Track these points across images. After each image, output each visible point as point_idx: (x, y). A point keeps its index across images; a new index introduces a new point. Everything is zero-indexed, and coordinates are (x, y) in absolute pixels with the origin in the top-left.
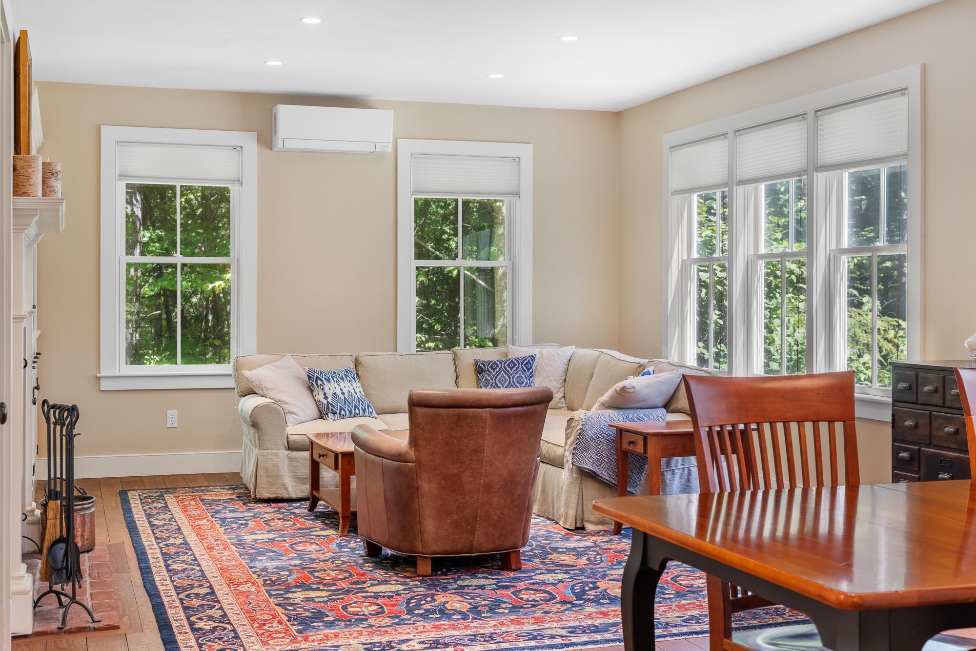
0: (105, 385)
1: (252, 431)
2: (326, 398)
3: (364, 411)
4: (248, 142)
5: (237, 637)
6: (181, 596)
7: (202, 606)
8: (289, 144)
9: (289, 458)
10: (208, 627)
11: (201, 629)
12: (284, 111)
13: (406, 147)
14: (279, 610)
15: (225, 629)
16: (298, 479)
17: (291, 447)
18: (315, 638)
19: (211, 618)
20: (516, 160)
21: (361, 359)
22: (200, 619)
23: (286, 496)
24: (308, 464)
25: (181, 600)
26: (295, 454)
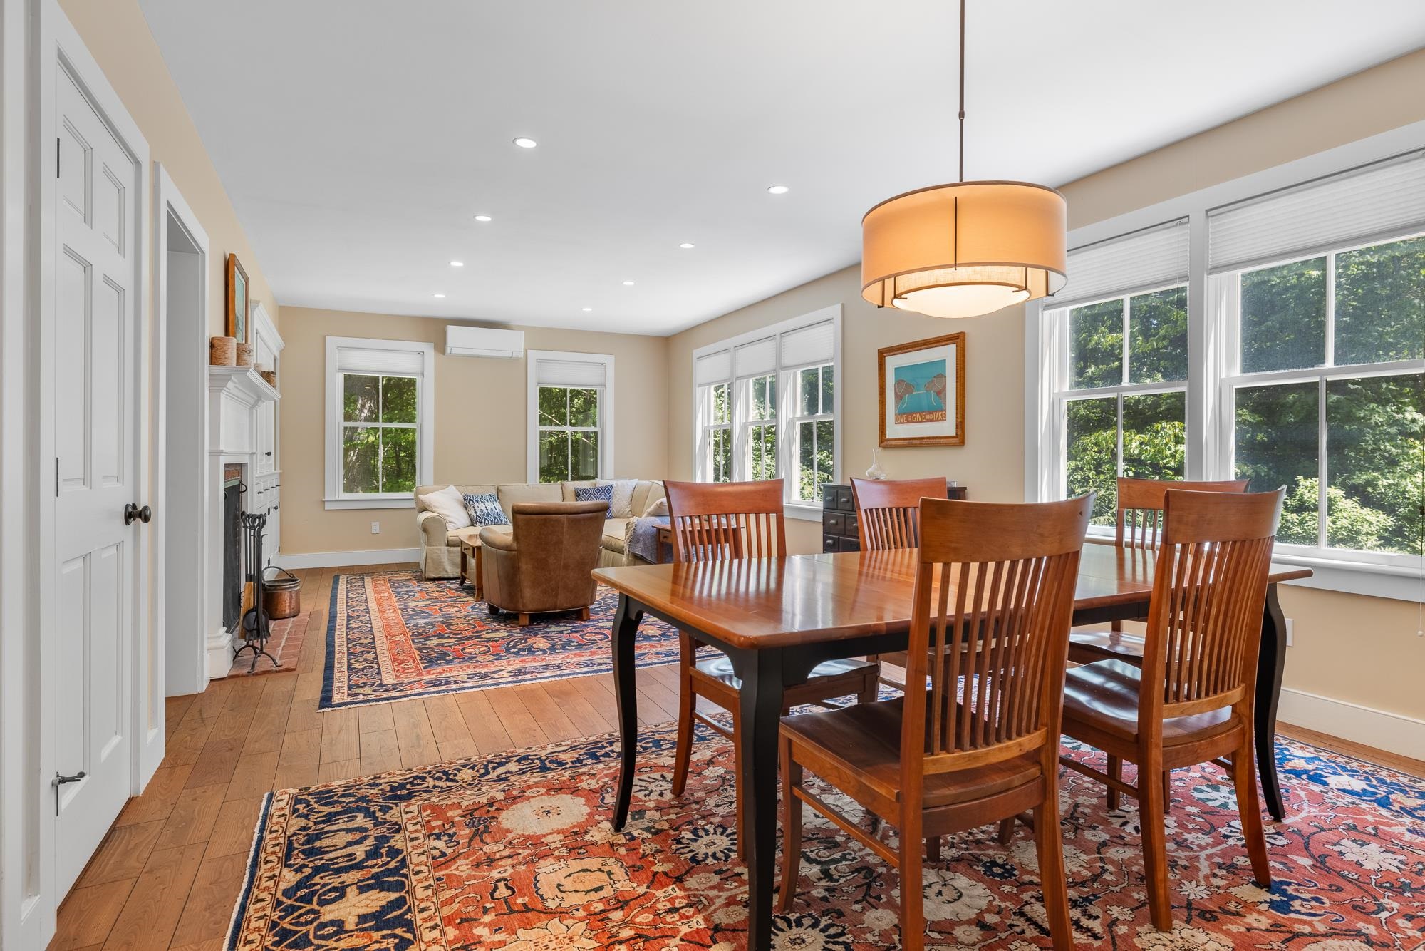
0: (328, 506)
1: (424, 534)
2: (475, 512)
3: (501, 520)
4: (428, 349)
5: (379, 673)
6: (350, 645)
7: (362, 652)
8: (455, 351)
9: (448, 551)
10: (361, 667)
11: (355, 668)
12: (452, 330)
13: (533, 355)
14: (417, 652)
15: (373, 667)
16: (454, 564)
17: (450, 544)
18: (435, 672)
19: (366, 660)
20: (604, 364)
21: (500, 488)
22: (357, 661)
23: (446, 576)
24: (460, 554)
25: (348, 648)
26: (452, 548)
